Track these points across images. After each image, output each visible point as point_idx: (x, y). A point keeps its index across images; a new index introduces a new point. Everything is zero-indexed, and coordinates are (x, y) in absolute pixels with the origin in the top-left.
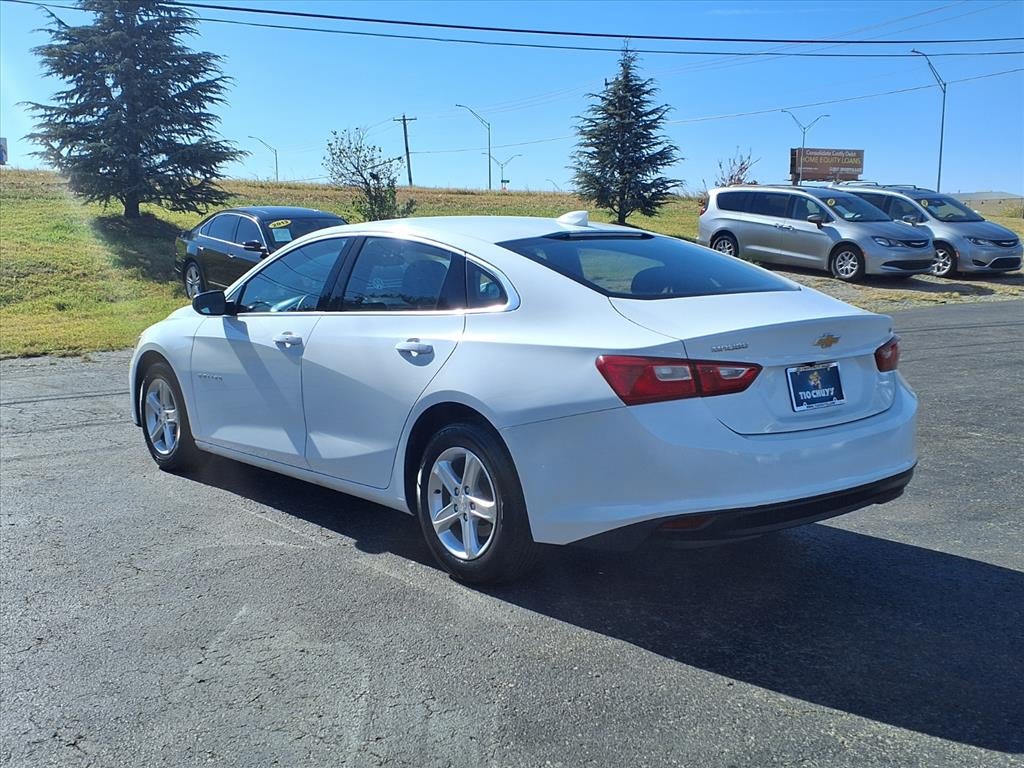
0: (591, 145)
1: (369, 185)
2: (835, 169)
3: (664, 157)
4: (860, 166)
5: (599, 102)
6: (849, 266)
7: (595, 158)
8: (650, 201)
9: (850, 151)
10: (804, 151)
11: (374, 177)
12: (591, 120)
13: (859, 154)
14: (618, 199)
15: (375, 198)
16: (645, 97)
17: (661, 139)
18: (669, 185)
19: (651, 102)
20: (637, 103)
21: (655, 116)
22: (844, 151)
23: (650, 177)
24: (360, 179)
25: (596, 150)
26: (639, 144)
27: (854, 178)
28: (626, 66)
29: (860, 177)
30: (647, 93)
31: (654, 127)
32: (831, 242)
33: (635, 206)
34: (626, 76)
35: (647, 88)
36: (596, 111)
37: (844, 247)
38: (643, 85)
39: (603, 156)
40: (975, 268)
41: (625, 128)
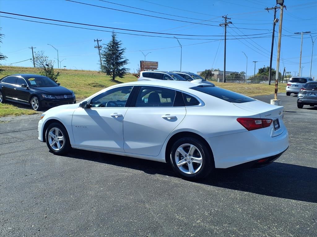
0: (104, 58)
1: (45, 67)
2: (151, 67)
3: (125, 62)
4: (157, 66)
5: (106, 46)
7: (105, 62)
8: (121, 74)
9: (155, 62)
10: (143, 61)
11: (47, 65)
12: (104, 51)
13: (157, 63)
14: (112, 73)
15: (48, 71)
16: (119, 46)
17: (123, 57)
18: (126, 70)
19: (121, 47)
20: (117, 47)
21: (121, 51)
22: (153, 62)
23: (121, 68)
24: (43, 66)
25: (105, 59)
26: (118, 58)
27: (156, 69)
28: (113, 37)
29: (157, 69)
30: (119, 45)
31: (121, 54)
33: (118, 75)
34: (114, 40)
35: (119, 43)
36: (106, 49)
38: (118, 43)
39: (108, 61)
41: (114, 54)
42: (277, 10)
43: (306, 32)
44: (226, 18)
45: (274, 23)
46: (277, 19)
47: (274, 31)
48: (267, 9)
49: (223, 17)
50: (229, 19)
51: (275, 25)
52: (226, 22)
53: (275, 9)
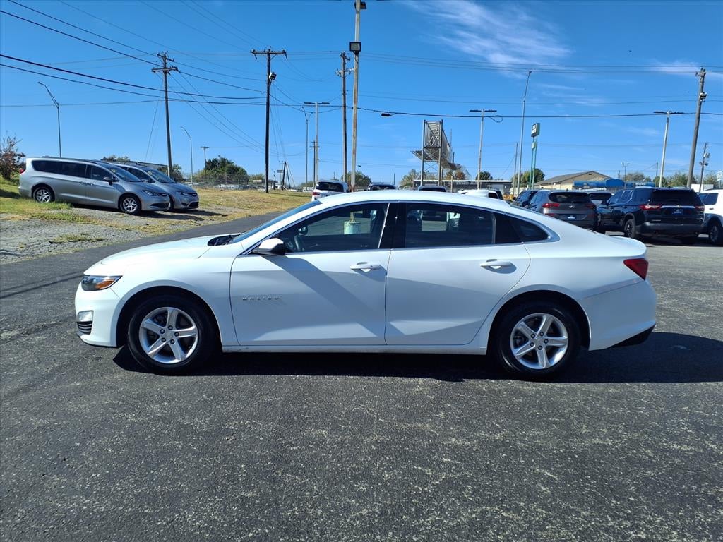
6: (132, 206)
32: (119, 193)
37: (126, 196)
40: (183, 207)
42: (271, 56)
43: (323, 103)
44: (165, 58)
45: (269, 80)
46: (273, 74)
47: (269, 94)
48: (254, 52)
49: (158, 55)
50: (170, 60)
51: (269, 83)
52: (165, 67)
53: (269, 54)
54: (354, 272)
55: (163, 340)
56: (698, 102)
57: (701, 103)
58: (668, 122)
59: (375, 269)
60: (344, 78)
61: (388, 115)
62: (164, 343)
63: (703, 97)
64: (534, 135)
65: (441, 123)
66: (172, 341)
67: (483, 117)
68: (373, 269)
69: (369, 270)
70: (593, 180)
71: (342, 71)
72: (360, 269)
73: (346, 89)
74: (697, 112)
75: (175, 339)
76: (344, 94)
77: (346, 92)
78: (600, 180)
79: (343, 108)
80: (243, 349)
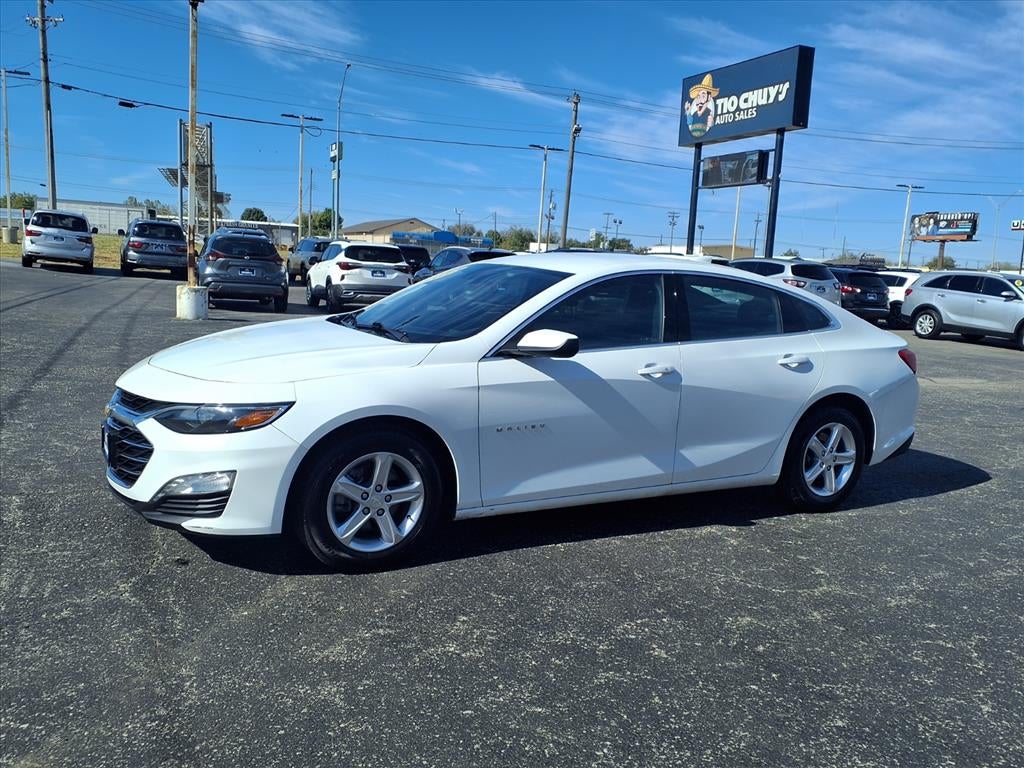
54: (643, 379)
55: (366, 511)
56: (571, 137)
57: (574, 138)
58: (545, 159)
59: (668, 373)
60: (44, 32)
61: (131, 106)
62: (367, 517)
63: (578, 130)
64: (333, 160)
65: (210, 126)
66: (381, 512)
67: (302, 127)
68: (666, 374)
69: (659, 375)
70: (415, 231)
71: (38, 19)
72: (648, 375)
73: (49, 52)
74: (571, 149)
75: (386, 506)
76: (45, 60)
77: (49, 57)
78: (425, 231)
79: (43, 83)
80: (485, 512)
